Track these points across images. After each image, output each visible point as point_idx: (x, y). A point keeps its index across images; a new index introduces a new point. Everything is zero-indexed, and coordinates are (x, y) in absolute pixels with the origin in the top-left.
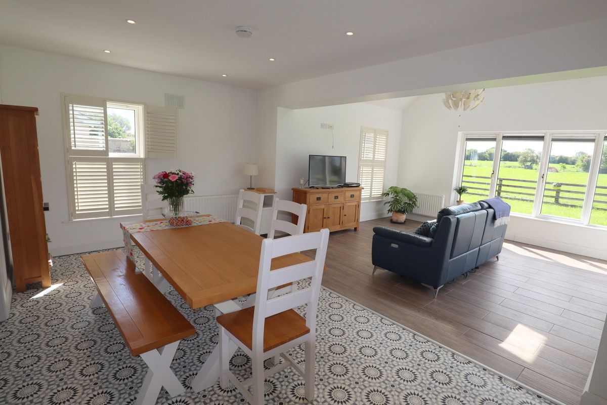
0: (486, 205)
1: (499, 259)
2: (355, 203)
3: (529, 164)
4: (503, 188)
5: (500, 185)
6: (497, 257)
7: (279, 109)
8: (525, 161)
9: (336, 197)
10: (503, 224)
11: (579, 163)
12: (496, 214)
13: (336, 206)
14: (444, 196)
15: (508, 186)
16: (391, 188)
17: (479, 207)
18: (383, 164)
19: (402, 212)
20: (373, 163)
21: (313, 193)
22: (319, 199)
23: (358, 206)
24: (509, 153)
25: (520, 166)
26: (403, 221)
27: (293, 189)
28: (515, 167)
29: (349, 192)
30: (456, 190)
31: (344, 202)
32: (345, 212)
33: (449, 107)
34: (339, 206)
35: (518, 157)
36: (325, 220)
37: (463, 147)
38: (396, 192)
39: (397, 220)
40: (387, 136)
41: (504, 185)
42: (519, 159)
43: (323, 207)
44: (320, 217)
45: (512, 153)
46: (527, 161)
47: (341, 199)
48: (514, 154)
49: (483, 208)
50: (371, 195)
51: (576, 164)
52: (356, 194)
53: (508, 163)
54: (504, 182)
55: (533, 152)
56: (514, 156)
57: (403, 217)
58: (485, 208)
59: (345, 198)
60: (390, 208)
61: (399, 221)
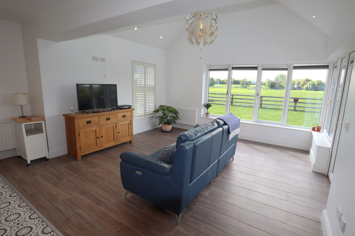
0: (222, 122)
1: (234, 159)
2: (128, 122)
3: (245, 85)
4: (234, 100)
5: (232, 99)
6: (233, 158)
7: (39, 40)
8: (243, 84)
9: (108, 119)
10: (236, 135)
11: (267, 84)
12: (230, 129)
13: (108, 126)
14: (197, 110)
15: (236, 99)
16: (160, 106)
17: (216, 125)
18: (154, 89)
19: (169, 123)
20: (145, 89)
21: (81, 118)
22: (89, 122)
23: (131, 123)
24: (235, 80)
25: (241, 87)
26: (170, 130)
27: (64, 115)
28: (239, 87)
29: (120, 114)
30: (204, 105)
31: (117, 122)
32: (119, 129)
33: (192, 43)
34: (112, 125)
35: (240, 82)
36: (98, 139)
37: (207, 75)
38: (163, 110)
39: (165, 130)
40: (155, 68)
41: (234, 98)
42: (241, 83)
43: (95, 128)
44: (93, 137)
45: (237, 80)
46: (244, 84)
47: (113, 120)
48: (238, 80)
49: (219, 126)
50: (145, 112)
51: (266, 85)
52: (128, 114)
53: (235, 85)
54: (234, 97)
55: (247, 79)
56: (238, 81)
57: (169, 128)
58: (221, 125)
59: (117, 118)
60: (159, 121)
61: (167, 131)
